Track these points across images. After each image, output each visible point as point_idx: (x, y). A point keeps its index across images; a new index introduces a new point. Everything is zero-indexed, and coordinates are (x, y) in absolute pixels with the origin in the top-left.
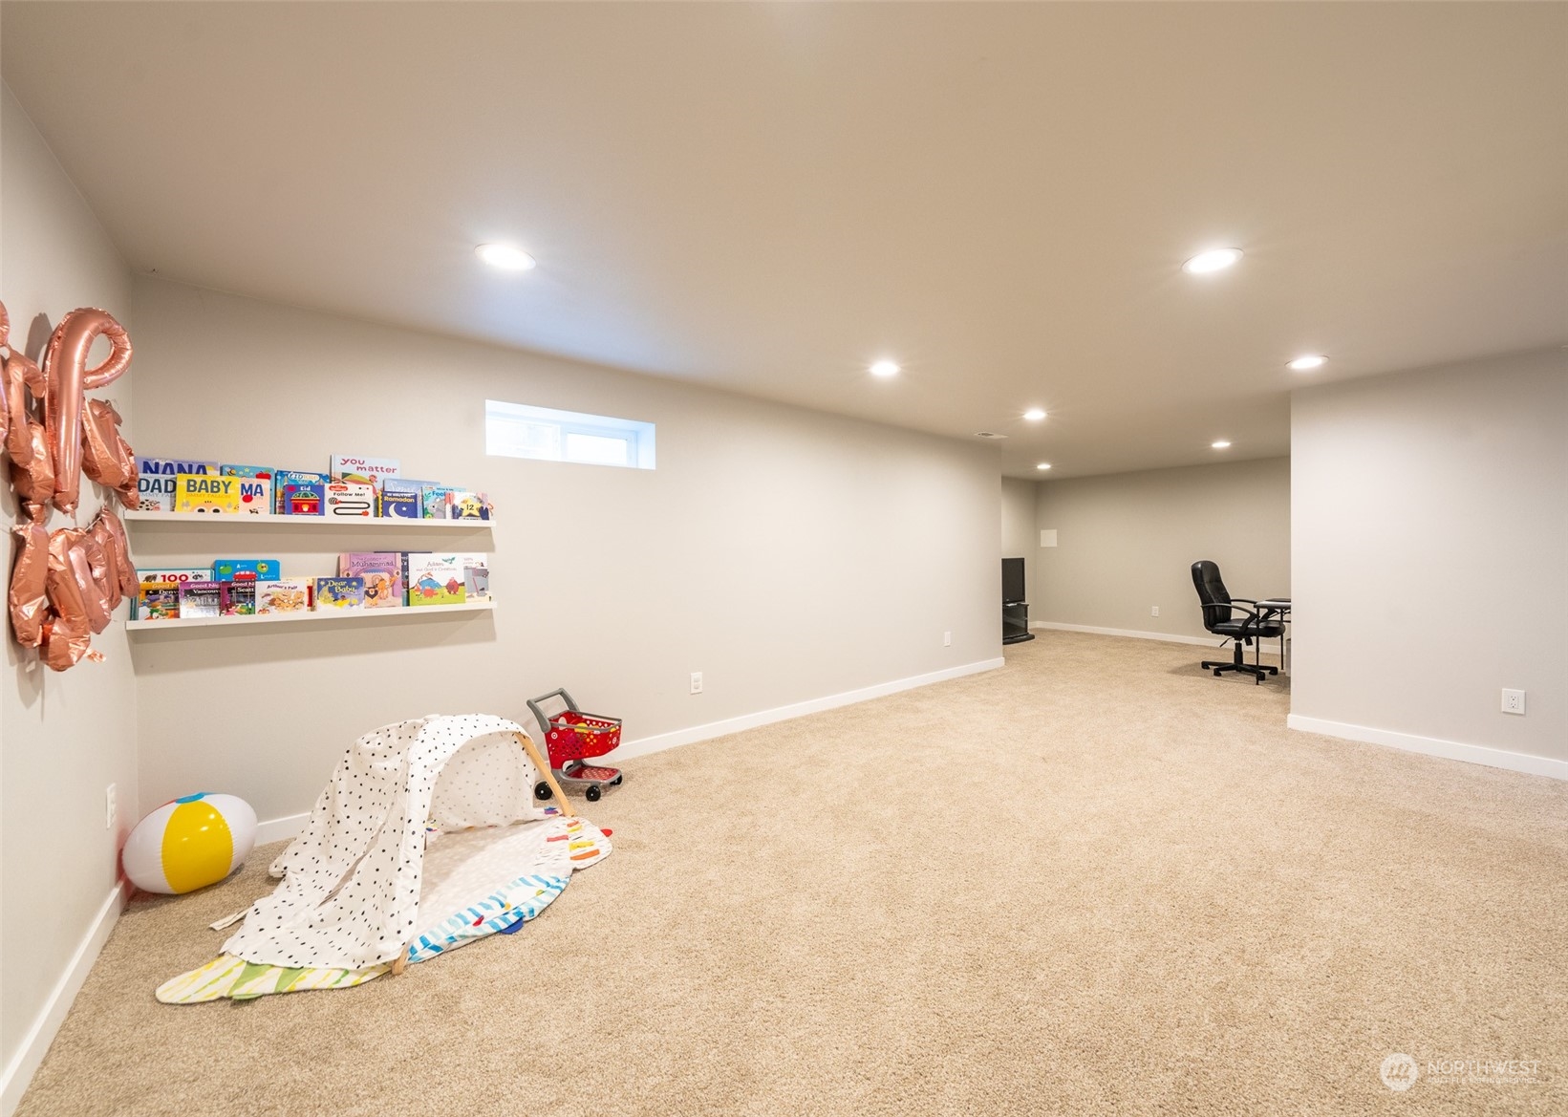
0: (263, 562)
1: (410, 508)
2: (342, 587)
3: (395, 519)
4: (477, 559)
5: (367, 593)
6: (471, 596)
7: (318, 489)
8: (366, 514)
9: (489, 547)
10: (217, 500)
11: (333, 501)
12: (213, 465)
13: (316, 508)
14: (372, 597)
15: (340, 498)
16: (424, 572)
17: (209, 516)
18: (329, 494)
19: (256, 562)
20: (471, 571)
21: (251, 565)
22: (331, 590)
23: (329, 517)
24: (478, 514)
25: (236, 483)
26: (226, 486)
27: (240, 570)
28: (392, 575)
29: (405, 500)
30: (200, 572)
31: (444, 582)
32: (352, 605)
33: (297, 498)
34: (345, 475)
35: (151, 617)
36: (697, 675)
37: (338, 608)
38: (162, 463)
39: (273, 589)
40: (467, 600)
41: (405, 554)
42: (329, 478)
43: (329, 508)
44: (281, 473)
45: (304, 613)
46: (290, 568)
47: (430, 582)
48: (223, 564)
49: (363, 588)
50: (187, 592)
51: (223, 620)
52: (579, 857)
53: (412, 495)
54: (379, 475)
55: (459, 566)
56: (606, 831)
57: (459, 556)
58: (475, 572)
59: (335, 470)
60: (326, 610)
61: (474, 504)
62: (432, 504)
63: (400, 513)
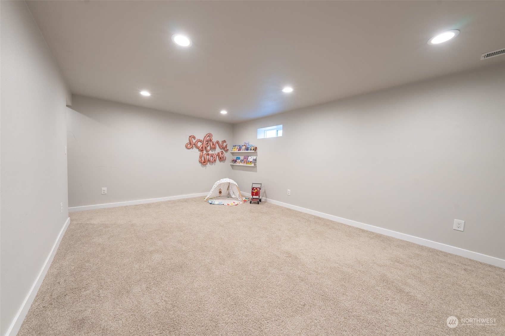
2: (242, 161)
3: (246, 151)
4: (255, 157)
6: (252, 164)
8: (244, 150)
9: (257, 155)
10: (235, 149)
12: (236, 145)
14: (245, 163)
15: (243, 148)
16: (249, 159)
17: (234, 152)
23: (241, 151)
24: (253, 150)
25: (237, 147)
28: (246, 160)
30: (235, 158)
33: (240, 148)
35: (232, 163)
36: (289, 190)
38: (233, 146)
39: (238, 161)
41: (248, 157)
42: (242, 146)
44: (240, 145)
45: (239, 164)
46: (241, 158)
47: (249, 161)
48: (237, 157)
49: (244, 161)
50: (234, 161)
51: (235, 164)
52: (228, 204)
53: (248, 147)
54: (247, 144)
55: (252, 159)
56: (237, 205)
57: (253, 157)
58: (254, 160)
59: (243, 145)
60: (241, 164)
61: (253, 148)
62: (250, 149)
63: (246, 150)
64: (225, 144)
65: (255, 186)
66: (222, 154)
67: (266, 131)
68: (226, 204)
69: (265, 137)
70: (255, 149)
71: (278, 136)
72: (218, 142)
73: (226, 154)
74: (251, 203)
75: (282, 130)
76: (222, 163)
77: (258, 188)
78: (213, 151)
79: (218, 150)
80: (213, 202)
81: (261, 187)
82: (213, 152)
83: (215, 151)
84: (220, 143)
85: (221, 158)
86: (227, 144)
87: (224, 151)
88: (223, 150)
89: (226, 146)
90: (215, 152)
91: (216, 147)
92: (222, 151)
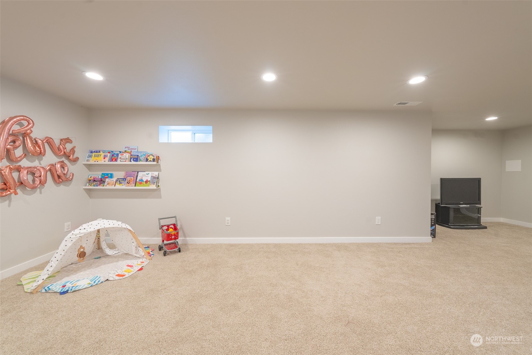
0: (110, 174)
1: (136, 159)
2: (122, 181)
3: (133, 163)
4: (156, 174)
5: (128, 182)
6: (151, 185)
7: (118, 155)
8: (126, 161)
9: (159, 170)
10: (98, 159)
11: (121, 158)
12: (101, 150)
13: (116, 160)
14: (128, 183)
15: (122, 157)
16: (141, 177)
17: (96, 163)
18: (120, 156)
19: (108, 174)
20: (153, 177)
21: (107, 174)
22: (119, 181)
23: (119, 162)
24: (152, 160)
25: (102, 154)
26: (100, 155)
27: (106, 176)
28: (134, 178)
29: (136, 157)
30: (99, 176)
31: (145, 181)
32: (123, 185)
33: (114, 157)
34: (125, 151)
35: (88, 186)
36: (228, 218)
37: (120, 186)
38: (94, 151)
39: (109, 180)
40: (150, 186)
41: (138, 172)
42: (120, 152)
43: (119, 160)
44: (112, 152)
45: (113, 187)
46: (114, 175)
47: (142, 180)
48: (102, 174)
49: (127, 181)
50: (94, 181)
51: (99, 187)
52: (118, 275)
53: (138, 156)
54: (133, 151)
55: (150, 176)
56: (141, 269)
57: (150, 173)
58: (153, 178)
59: (123, 150)
60: (118, 186)
61: (152, 157)
62: (142, 158)
63: (134, 161)
64: (69, 147)
65: (163, 222)
66: (63, 167)
67: (170, 132)
68: (112, 276)
69: (170, 142)
70: (157, 159)
71: (195, 142)
72: (49, 141)
73: (71, 168)
74: (165, 255)
75: (212, 134)
76: (62, 187)
77: (171, 225)
78: (35, 161)
79: (50, 158)
80: (69, 285)
81: (176, 221)
82: (36, 163)
83: (40, 160)
84: (57, 142)
85: (59, 177)
86: (75, 147)
87: (66, 162)
88: (63, 159)
89: (73, 150)
90: (41, 162)
91: (45, 151)
92: (61, 160)
